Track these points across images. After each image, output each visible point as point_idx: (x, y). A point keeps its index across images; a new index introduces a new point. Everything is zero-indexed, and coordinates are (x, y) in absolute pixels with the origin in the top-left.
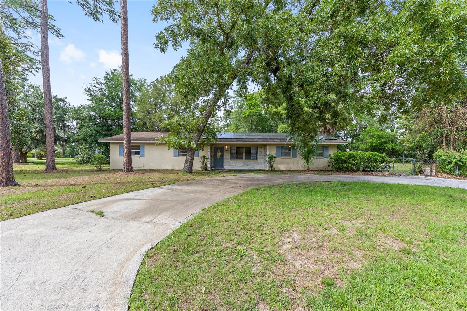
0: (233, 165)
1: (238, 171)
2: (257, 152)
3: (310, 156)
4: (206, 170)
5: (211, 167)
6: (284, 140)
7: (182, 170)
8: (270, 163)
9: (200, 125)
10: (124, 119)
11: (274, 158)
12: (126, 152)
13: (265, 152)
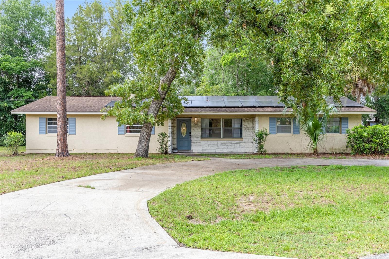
0: (205, 145)
1: (212, 154)
2: (241, 126)
3: (317, 132)
4: (166, 153)
5: (173, 149)
6: (281, 108)
7: (134, 153)
8: (259, 143)
9: (159, 92)
10: (58, 85)
11: (264, 136)
12: (61, 129)
13: (254, 126)
